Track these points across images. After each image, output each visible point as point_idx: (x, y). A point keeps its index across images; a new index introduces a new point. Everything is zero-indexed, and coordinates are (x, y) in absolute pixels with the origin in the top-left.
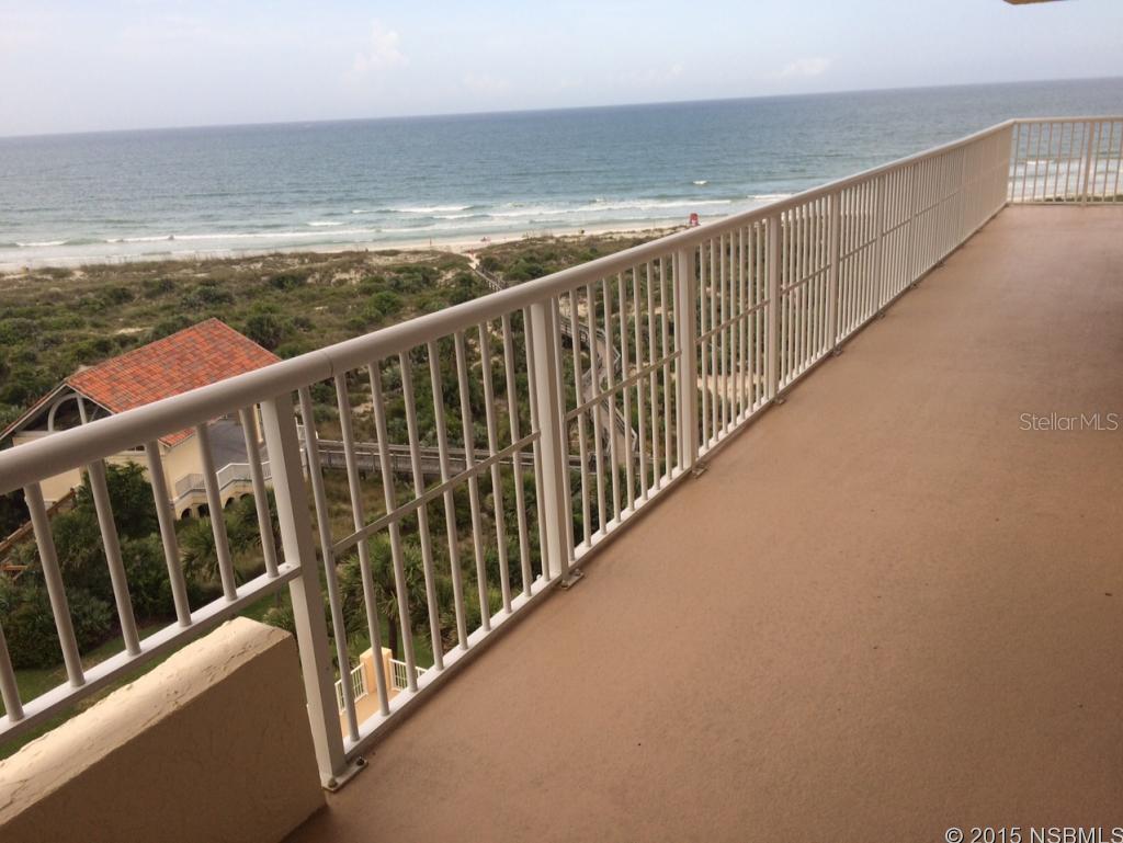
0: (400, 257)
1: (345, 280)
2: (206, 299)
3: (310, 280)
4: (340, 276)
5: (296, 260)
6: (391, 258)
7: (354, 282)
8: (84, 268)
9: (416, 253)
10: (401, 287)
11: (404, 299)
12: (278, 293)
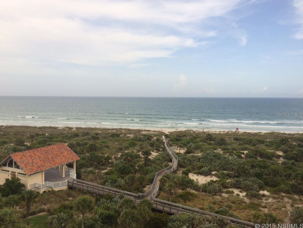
0: (150, 132)
1: (129, 137)
2: (93, 138)
3: (121, 136)
4: (128, 135)
5: (124, 130)
6: (148, 132)
7: (131, 137)
8: (76, 128)
9: (154, 131)
10: (140, 140)
11: (138, 143)
12: (111, 138)
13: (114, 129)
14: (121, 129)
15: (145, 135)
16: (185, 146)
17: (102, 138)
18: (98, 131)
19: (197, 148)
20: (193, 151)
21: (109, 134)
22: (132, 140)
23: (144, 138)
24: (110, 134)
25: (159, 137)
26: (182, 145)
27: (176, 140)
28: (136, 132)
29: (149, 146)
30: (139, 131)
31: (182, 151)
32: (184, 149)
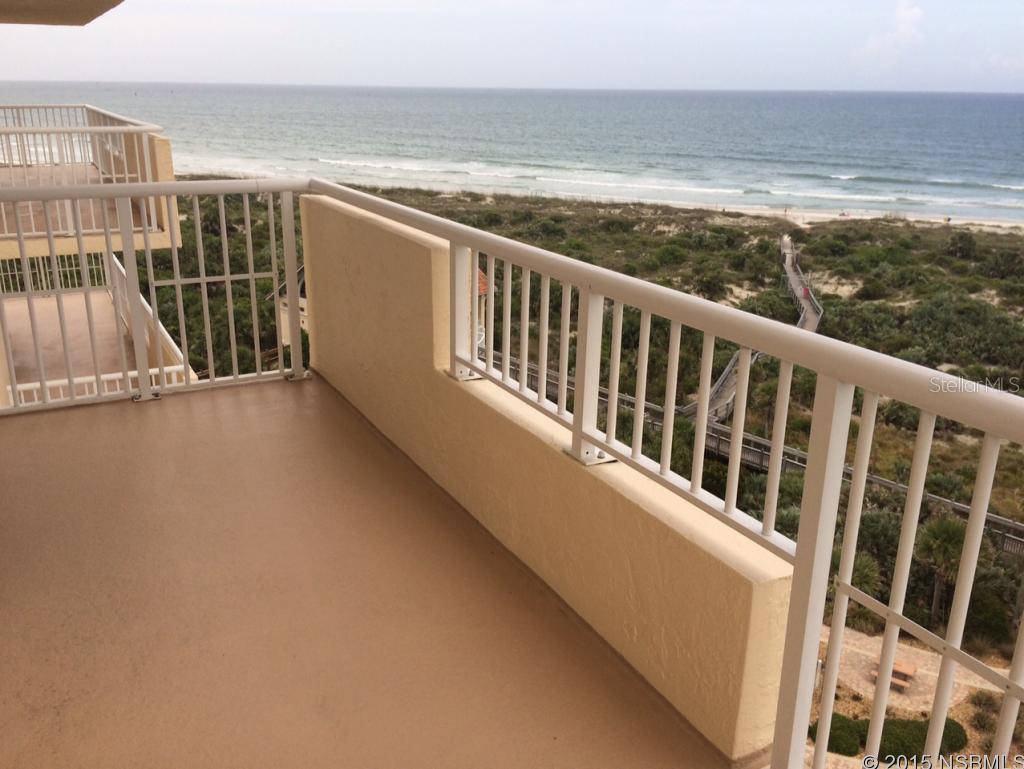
0: (740, 220)
1: (664, 232)
2: (544, 231)
3: (636, 228)
4: (661, 228)
5: (651, 211)
6: (731, 220)
7: (671, 235)
8: (496, 197)
9: (757, 217)
10: (700, 244)
11: (693, 254)
12: (602, 234)
13: (615, 206)
14: (641, 205)
15: (719, 230)
16: (860, 274)
17: (574, 231)
18: (562, 208)
19: (901, 283)
20: (888, 290)
21: (597, 220)
22: (672, 242)
23: (716, 238)
24: (601, 221)
25: (770, 237)
26: (849, 268)
27: (829, 251)
28: (692, 219)
29: (729, 268)
30: (702, 215)
31: (846, 291)
32: (852, 284)
